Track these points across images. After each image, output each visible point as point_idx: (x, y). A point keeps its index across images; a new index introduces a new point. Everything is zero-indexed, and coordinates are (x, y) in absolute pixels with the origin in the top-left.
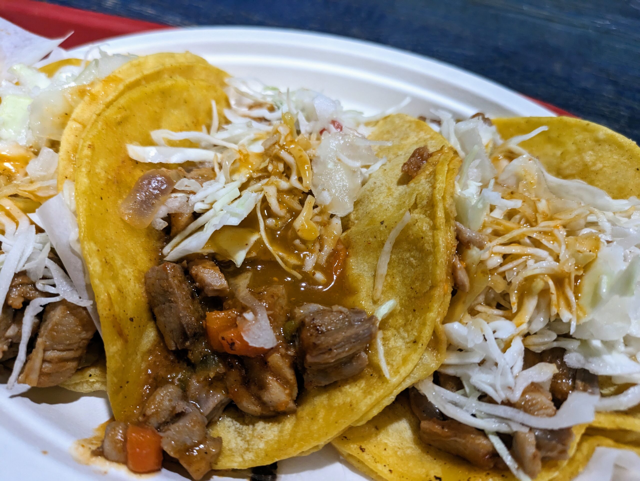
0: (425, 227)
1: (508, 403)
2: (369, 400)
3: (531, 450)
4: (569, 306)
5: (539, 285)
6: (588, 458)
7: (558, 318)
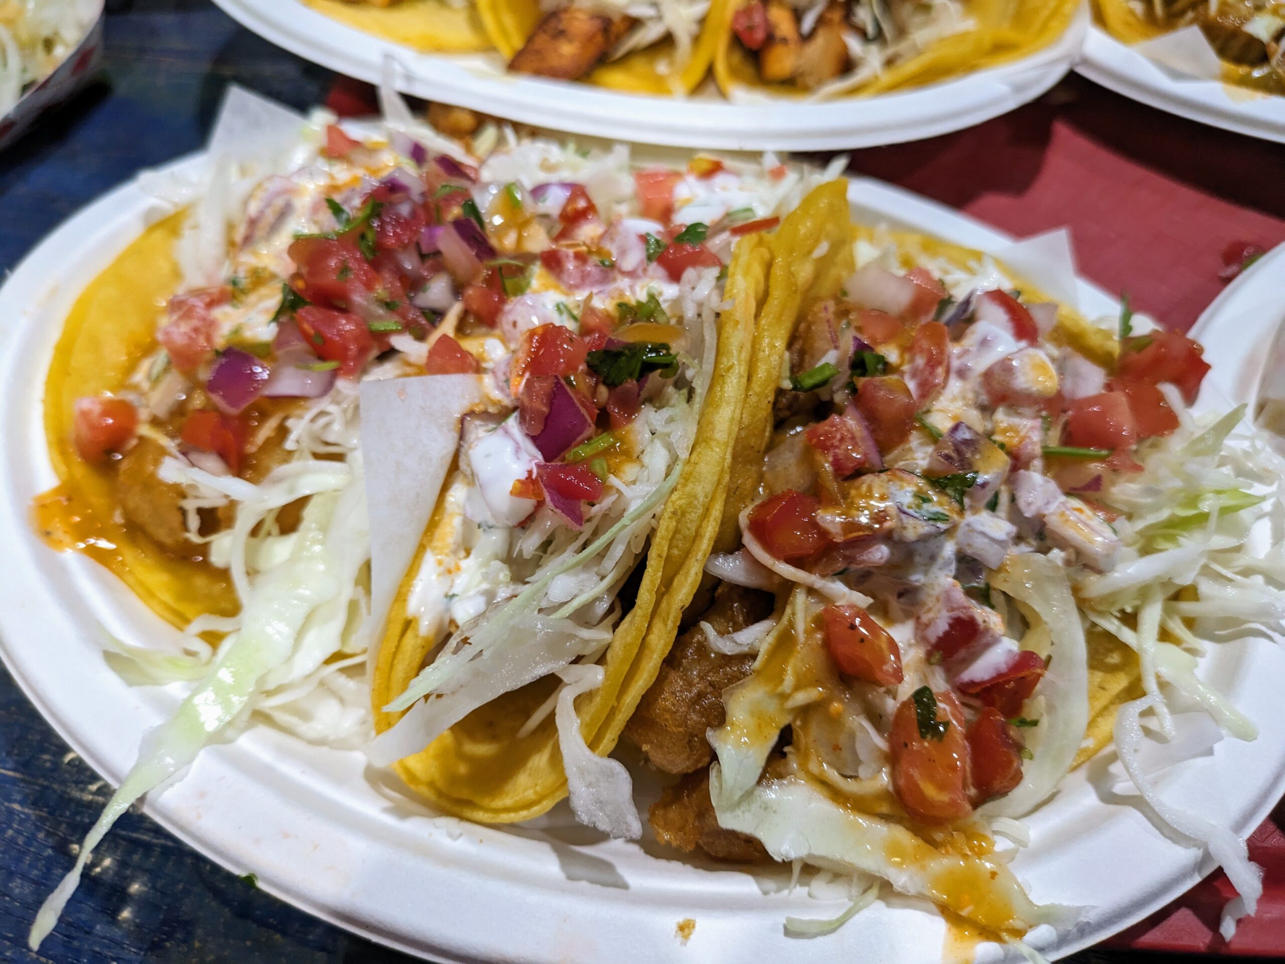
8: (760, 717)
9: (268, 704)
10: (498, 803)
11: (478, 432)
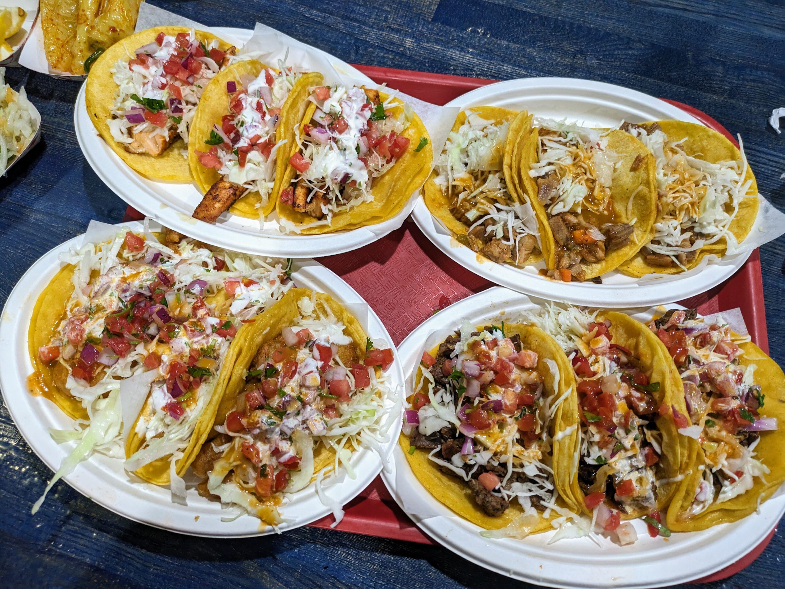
0: (647, 192)
1: (677, 246)
2: (632, 252)
3: (684, 258)
4: (696, 212)
5: (686, 207)
6: (701, 259)
7: (692, 217)
8: (223, 468)
9: (98, 448)
10: (158, 481)
11: (156, 388)
